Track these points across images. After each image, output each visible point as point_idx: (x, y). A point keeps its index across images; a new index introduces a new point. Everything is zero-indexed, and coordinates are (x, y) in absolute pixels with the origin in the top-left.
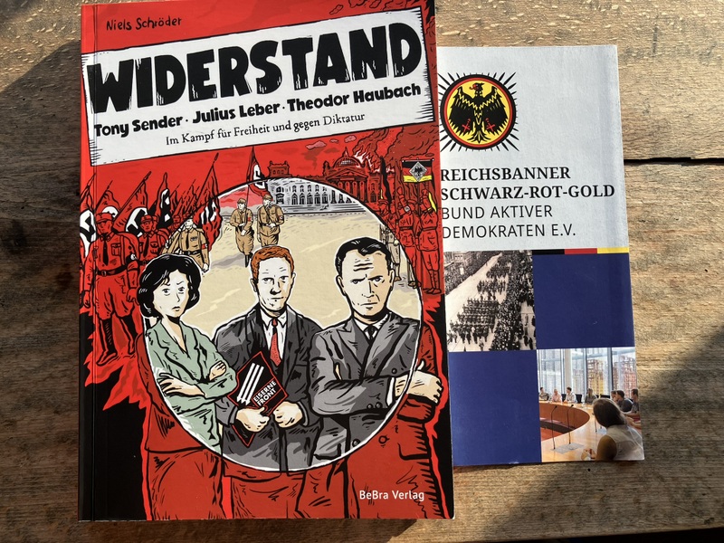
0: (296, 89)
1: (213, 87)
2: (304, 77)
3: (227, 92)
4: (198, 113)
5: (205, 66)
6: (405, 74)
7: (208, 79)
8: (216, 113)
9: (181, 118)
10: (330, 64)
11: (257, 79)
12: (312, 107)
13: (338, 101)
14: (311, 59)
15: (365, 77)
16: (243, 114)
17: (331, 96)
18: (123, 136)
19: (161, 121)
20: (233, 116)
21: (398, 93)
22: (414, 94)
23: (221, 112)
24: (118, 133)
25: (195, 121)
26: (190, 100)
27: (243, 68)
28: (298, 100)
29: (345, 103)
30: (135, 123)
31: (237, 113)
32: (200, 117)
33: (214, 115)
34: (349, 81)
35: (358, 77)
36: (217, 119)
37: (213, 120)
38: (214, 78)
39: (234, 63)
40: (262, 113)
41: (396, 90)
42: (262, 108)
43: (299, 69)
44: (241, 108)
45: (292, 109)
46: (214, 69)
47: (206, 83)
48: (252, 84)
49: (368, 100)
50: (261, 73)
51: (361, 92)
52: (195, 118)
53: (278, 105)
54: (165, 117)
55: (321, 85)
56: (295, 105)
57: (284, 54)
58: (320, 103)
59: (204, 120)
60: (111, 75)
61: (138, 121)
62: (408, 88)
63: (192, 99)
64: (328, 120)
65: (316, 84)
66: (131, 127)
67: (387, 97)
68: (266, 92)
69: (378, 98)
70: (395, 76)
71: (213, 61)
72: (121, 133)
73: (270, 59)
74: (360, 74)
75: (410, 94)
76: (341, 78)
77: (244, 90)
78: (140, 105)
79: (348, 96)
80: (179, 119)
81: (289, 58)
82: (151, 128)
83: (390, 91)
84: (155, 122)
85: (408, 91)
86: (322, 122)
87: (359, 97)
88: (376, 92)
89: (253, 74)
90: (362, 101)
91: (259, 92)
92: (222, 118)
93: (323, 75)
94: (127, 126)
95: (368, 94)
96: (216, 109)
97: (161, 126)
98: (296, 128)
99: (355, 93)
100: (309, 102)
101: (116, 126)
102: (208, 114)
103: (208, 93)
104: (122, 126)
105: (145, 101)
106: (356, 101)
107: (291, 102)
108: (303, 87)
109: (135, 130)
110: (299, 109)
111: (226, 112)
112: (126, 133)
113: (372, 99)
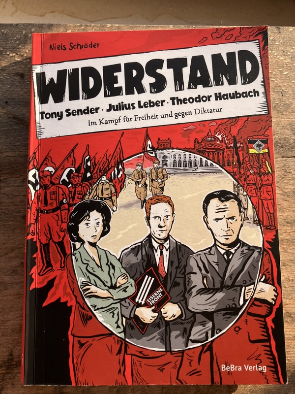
0: (176, 91)
1: (121, 88)
2: (181, 83)
3: (129, 92)
4: (110, 105)
5: (115, 74)
6: (249, 82)
7: (117, 83)
8: (123, 105)
9: (99, 108)
10: (199, 75)
11: (150, 84)
12: (187, 103)
13: (204, 99)
14: (186, 72)
15: (223, 84)
16: (140, 107)
17: (199, 96)
18: (59, 119)
19: (85, 110)
20: (134, 108)
21: (244, 95)
22: (255, 96)
23: (125, 105)
24: (56, 117)
25: (108, 111)
26: (105, 97)
27: (140, 76)
28: (177, 98)
29: (209, 100)
30: (67, 111)
31: (136, 105)
32: (111, 108)
33: (121, 107)
34: (212, 86)
35: (218, 84)
36: (123, 109)
37: (120, 110)
38: (121, 82)
39: (135, 73)
40: (153, 106)
41: (243, 93)
42: (153, 102)
43: (178, 78)
44: (139, 102)
45: (173, 104)
46: (121, 76)
47: (116, 86)
48: (147, 87)
49: (225, 99)
50: (153, 80)
51: (220, 94)
52: (108, 108)
53: (164, 101)
54: (88, 107)
55: (193, 88)
56: (176, 101)
57: (168, 67)
58: (192, 100)
59: (114, 110)
60: (52, 79)
61: (70, 110)
62: (251, 92)
63: (106, 96)
64: (198, 111)
65: (189, 87)
66: (65, 114)
67: (237, 97)
68: (156, 92)
69: (231, 98)
70: (242, 84)
71: (121, 71)
72: (57, 118)
73: (158, 71)
74: (218, 83)
75: (252, 96)
76: (206, 84)
77: (141, 90)
78: (71, 99)
79: (211, 96)
80: (97, 109)
81: (171, 70)
82: (78, 115)
83: (239, 93)
84: (81, 110)
85: (251, 94)
86: (193, 113)
87: (218, 97)
88: (230, 94)
89: (147, 80)
90: (221, 99)
91: (151, 92)
92: (127, 109)
93: (194, 82)
94: (62, 113)
95: (224, 95)
96: (122, 103)
97: (85, 113)
98: (176, 116)
99: (216, 94)
100: (185, 99)
101: (55, 113)
102: (117, 106)
103: (117, 92)
104: (58, 113)
105: (74, 96)
106: (216, 99)
107: (173, 99)
108: (181, 89)
109: (67, 115)
110: (178, 104)
111: (129, 104)
112: (61, 117)
113: (227, 98)
